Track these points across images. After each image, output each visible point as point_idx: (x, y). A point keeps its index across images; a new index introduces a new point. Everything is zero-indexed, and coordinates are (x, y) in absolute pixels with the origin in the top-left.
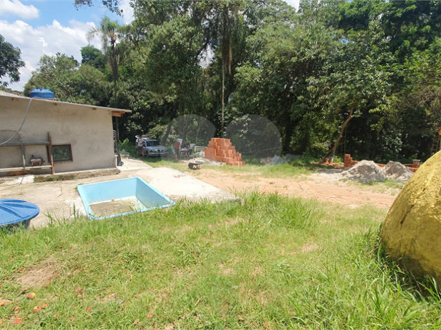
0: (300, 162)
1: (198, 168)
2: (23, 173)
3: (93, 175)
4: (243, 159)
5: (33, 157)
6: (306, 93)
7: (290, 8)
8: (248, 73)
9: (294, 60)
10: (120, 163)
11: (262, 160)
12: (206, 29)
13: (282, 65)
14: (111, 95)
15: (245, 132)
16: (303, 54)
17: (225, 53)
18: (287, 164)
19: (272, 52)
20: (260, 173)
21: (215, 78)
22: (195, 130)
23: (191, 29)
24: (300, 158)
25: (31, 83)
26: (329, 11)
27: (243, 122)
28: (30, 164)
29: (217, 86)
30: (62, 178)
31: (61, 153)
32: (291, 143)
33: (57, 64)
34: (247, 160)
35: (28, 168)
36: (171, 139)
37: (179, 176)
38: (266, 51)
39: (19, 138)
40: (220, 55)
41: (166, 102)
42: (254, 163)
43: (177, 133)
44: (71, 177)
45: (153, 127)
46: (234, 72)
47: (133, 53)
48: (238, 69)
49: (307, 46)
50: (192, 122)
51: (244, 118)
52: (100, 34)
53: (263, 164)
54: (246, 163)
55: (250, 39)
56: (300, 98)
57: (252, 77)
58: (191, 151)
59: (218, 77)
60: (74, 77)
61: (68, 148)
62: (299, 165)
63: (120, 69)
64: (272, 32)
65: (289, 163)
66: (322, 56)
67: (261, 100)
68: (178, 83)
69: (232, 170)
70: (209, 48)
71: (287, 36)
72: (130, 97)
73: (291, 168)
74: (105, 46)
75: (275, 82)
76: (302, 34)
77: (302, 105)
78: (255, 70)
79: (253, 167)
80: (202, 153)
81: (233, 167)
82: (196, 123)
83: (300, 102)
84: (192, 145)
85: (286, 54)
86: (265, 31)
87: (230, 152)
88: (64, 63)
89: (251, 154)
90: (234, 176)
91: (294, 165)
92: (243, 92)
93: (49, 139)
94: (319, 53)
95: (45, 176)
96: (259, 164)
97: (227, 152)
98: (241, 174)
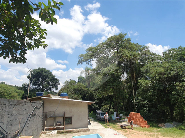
0: (183, 127)
1: (125, 128)
2: (54, 129)
3: (79, 131)
4: (148, 124)
5: (58, 122)
6: (176, 90)
7: (159, 55)
8: (144, 83)
9: (166, 76)
10: (90, 124)
11: (159, 125)
12: (123, 67)
13: (160, 78)
14: (87, 93)
15: (147, 109)
16: (170, 73)
17: (132, 75)
18: (175, 128)
19: (154, 73)
20: (160, 134)
21: (129, 84)
22: (122, 108)
23: (117, 68)
24: (182, 125)
25: (61, 90)
26: (178, 55)
27: (145, 104)
28: (56, 125)
29: (130, 87)
30: (67, 132)
31: (68, 120)
32: (174, 114)
33: (70, 83)
34: (151, 124)
35: (55, 127)
36: (111, 112)
37: (117, 135)
38: (151, 73)
39: (55, 114)
40: (130, 75)
41: (108, 95)
42: (155, 127)
43: (114, 108)
44: (70, 132)
45: (103, 106)
46: (137, 82)
47: (96, 77)
48: (139, 81)
49: (171, 70)
50: (120, 103)
51: (145, 102)
52: (85, 72)
53: (160, 127)
54: (151, 126)
55: (143, 69)
56: (173, 93)
57: (146, 84)
58: (121, 118)
59: (130, 84)
60: (75, 87)
61: (70, 118)
62: (183, 129)
63: (91, 83)
64: (152, 65)
65: (176, 127)
66: (181, 73)
67: (153, 94)
68: (113, 88)
69: (144, 130)
70: (125, 73)
71: (160, 66)
72: (94, 94)
73: (178, 131)
74: (86, 76)
75: (158, 86)
76: (167, 65)
77: (176, 96)
78: (147, 81)
79: (155, 129)
80: (126, 119)
81: (144, 128)
82: (122, 104)
83: (174, 95)
84: (121, 115)
85: (161, 74)
86: (149, 66)
87: (141, 119)
88: (72, 82)
89: (152, 121)
90: (145, 134)
91: (180, 129)
92: (143, 90)
93: (64, 114)
94: (178, 72)
95: (61, 131)
96: (157, 127)
97: (139, 120)
98: (149, 133)
